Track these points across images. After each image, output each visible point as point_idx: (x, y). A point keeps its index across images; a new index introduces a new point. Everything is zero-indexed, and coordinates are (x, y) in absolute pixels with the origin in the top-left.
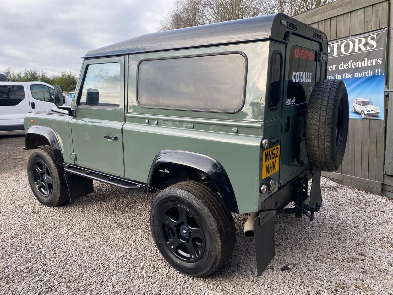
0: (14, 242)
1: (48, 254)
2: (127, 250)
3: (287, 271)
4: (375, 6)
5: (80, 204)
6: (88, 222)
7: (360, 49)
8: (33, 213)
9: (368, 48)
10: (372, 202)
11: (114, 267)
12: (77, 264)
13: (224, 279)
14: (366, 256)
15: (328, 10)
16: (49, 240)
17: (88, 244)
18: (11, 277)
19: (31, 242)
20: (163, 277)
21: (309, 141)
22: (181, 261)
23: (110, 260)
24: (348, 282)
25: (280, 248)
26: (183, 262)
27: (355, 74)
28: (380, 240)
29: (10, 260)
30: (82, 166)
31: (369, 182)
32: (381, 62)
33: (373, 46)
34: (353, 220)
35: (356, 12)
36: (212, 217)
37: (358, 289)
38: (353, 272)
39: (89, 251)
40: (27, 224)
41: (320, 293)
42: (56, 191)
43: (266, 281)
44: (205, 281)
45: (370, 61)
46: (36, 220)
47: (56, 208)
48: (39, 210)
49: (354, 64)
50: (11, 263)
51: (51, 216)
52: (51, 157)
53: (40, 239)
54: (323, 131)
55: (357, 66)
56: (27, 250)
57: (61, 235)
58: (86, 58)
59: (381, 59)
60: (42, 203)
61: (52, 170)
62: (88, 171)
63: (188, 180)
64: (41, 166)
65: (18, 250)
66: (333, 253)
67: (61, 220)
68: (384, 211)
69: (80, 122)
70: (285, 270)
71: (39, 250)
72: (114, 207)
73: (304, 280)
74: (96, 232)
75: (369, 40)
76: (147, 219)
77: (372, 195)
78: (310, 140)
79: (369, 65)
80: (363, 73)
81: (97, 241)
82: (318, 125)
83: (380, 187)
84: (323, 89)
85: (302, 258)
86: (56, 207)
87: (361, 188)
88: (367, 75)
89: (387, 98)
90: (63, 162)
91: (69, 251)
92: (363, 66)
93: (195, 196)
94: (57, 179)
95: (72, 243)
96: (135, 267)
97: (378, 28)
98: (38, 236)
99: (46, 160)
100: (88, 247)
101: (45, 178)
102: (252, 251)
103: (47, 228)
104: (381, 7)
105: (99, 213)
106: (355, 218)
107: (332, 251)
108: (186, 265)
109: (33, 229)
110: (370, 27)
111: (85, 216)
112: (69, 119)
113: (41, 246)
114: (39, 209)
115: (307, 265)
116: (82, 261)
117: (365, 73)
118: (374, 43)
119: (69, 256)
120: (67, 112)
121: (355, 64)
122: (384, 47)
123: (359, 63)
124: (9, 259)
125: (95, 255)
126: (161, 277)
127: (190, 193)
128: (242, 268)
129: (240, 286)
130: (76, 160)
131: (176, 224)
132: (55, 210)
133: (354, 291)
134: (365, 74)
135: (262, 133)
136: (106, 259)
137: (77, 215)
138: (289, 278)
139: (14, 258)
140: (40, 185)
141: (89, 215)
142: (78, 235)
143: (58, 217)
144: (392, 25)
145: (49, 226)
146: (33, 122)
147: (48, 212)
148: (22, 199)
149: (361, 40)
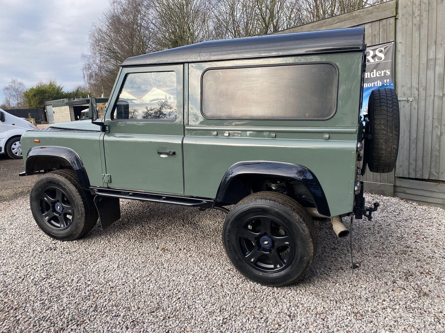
0: (51, 283)
1: (104, 289)
2: (193, 273)
3: (356, 269)
4: (382, 20)
5: (100, 235)
6: (126, 252)
7: (368, 61)
8: (49, 250)
9: (377, 60)
11: (192, 291)
12: (145, 294)
14: (412, 248)
16: (93, 275)
17: (144, 273)
18: (78, 319)
19: (73, 280)
22: (264, 273)
23: (182, 285)
24: (413, 270)
25: (337, 251)
26: (267, 274)
28: (413, 234)
29: (62, 302)
30: (117, 188)
32: (389, 73)
33: (381, 59)
36: (304, 223)
37: (423, 274)
38: (410, 262)
39: (151, 280)
40: (51, 263)
42: (79, 221)
43: (344, 280)
45: (379, 72)
46: (59, 257)
47: (75, 241)
50: (65, 305)
51: (74, 251)
53: (82, 275)
56: (75, 288)
57: (104, 269)
58: (125, 66)
59: (389, 70)
61: (74, 196)
62: (131, 193)
64: (52, 193)
65: (64, 291)
66: (384, 249)
68: (402, 210)
70: (354, 268)
71: (89, 287)
72: (142, 233)
73: (375, 274)
74: (143, 261)
75: (377, 52)
77: (385, 197)
78: (378, 144)
79: (378, 76)
80: (373, 84)
81: (152, 269)
82: (386, 130)
85: (362, 256)
88: (376, 85)
90: (89, 185)
92: (372, 76)
94: (81, 206)
95: (124, 275)
96: (213, 287)
97: (386, 42)
98: (77, 273)
99: (65, 185)
100: (146, 276)
101: (59, 207)
103: (81, 264)
104: (388, 22)
105: (130, 241)
106: (383, 218)
108: (271, 276)
109: (64, 267)
110: (377, 40)
111: (116, 246)
112: (99, 136)
113: (89, 283)
114: (54, 245)
115: (370, 261)
116: (150, 290)
117: (374, 83)
118: (382, 55)
119: (132, 287)
122: (392, 59)
123: (368, 74)
124: (60, 301)
125: (161, 283)
126: (247, 292)
127: (277, 202)
128: (316, 272)
129: (324, 287)
130: (111, 182)
131: (257, 236)
133: (421, 276)
134: (374, 85)
135: (356, 137)
136: (176, 284)
137: (106, 246)
138: (362, 274)
139: (65, 300)
140: (51, 217)
141: (120, 244)
142: (125, 266)
143: (84, 251)
144: (399, 40)
145: (80, 261)
146: (38, 142)
147: (67, 246)
148: (19, 236)
149: (369, 52)
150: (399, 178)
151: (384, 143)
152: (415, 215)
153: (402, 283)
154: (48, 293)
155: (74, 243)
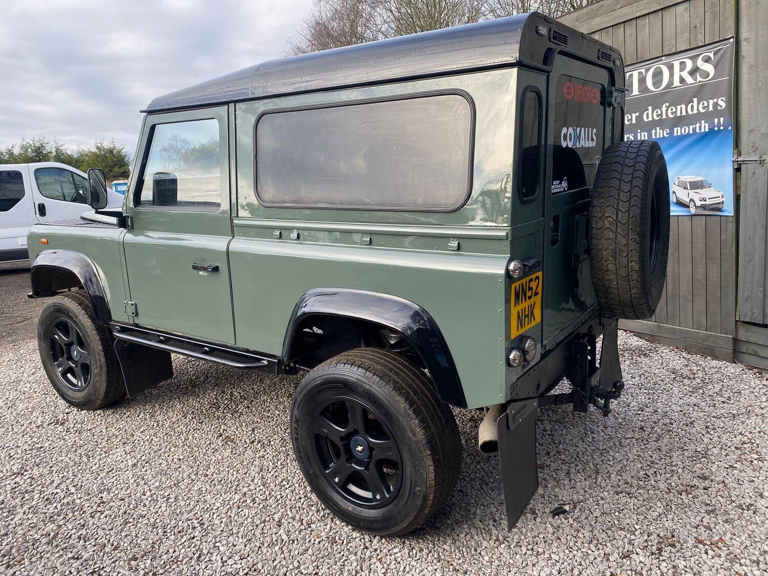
0: (18, 483)
1: (88, 505)
2: (245, 490)
3: (561, 516)
5: (146, 403)
6: (165, 438)
7: (682, 80)
8: (53, 424)
9: (699, 79)
10: (716, 376)
11: (223, 525)
12: (147, 521)
13: (441, 538)
14: (712, 481)
15: (619, 6)
16: (89, 476)
17: (168, 482)
18: (16, 555)
19: (53, 482)
20: (321, 539)
21: (597, 261)
22: (355, 506)
23: (213, 511)
24: (682, 533)
25: (546, 472)
26: (360, 509)
27: (675, 129)
28: (736, 448)
29: (12, 520)
30: (148, 327)
31: (707, 336)
32: (724, 105)
33: (708, 75)
34: (681, 411)
35: (673, 9)
36: (414, 417)
37: (701, 546)
38: (689, 513)
39: (170, 496)
40: (42, 447)
41: (629, 556)
42: (97, 378)
43: (523, 537)
44: (404, 543)
45: (703, 104)
46: (60, 438)
47: (99, 412)
48: (65, 418)
49: (672, 109)
50: (14, 526)
51: (89, 428)
52: (85, 311)
53: (71, 475)
54: (624, 241)
55: (679, 114)
56: (46, 498)
57: (112, 466)
58: (150, 112)
59: (724, 99)
60: (71, 403)
61: (89, 336)
62: (162, 336)
63: (362, 346)
64: (65, 329)
65: (27, 500)
66: (649, 476)
67: (111, 435)
68: (740, 392)
69: (141, 239)
70: (558, 514)
71: (69, 498)
72: (214, 405)
73: (596, 532)
74: (181, 457)
75: (700, 62)
76: (282, 427)
77: (714, 361)
78: (599, 259)
79: (702, 110)
80: (691, 127)
81: (185, 475)
82: (615, 230)
83: (729, 347)
84: (621, 160)
85: (590, 489)
86: (99, 409)
87: (694, 350)
88: (698, 131)
89: (739, 173)
90: (111, 320)
91: (130, 496)
92: (690, 112)
93: (380, 377)
94: (99, 354)
95: (135, 481)
96: (264, 521)
97: (717, 40)
98: (67, 470)
99: (76, 317)
100: (167, 487)
101: (75, 353)
102: (492, 480)
103: (83, 453)
105: (186, 418)
106: (686, 408)
107: (645, 474)
108: (367, 515)
109: (55, 456)
110: (700, 37)
111: (158, 425)
112: (119, 234)
113: (73, 490)
114: (65, 415)
115: (601, 502)
116: (157, 515)
117: (694, 126)
118: (709, 68)
119: (131, 506)
120: (114, 220)
121: (674, 110)
122: (730, 75)
123: (681, 108)
124: (9, 518)
125: (182, 503)
126: (318, 540)
127: (370, 371)
128: (474, 514)
129: (473, 550)
130: (137, 315)
131: (343, 435)
132: (98, 415)
133: (694, 549)
134: (694, 129)
135: (508, 248)
136: (205, 508)
137: (142, 424)
138: (567, 530)
139: (20, 516)
140: (66, 369)
141: (165, 422)
142: (147, 464)
143: (104, 430)
144: (744, 33)
145: (86, 448)
146: (46, 242)
147: (82, 420)
148: (29, 396)
149: (684, 62)
150: (746, 325)
151: (611, 259)
152: (763, 406)
153: (643, 559)
154: (3, 500)
155: (96, 415)
